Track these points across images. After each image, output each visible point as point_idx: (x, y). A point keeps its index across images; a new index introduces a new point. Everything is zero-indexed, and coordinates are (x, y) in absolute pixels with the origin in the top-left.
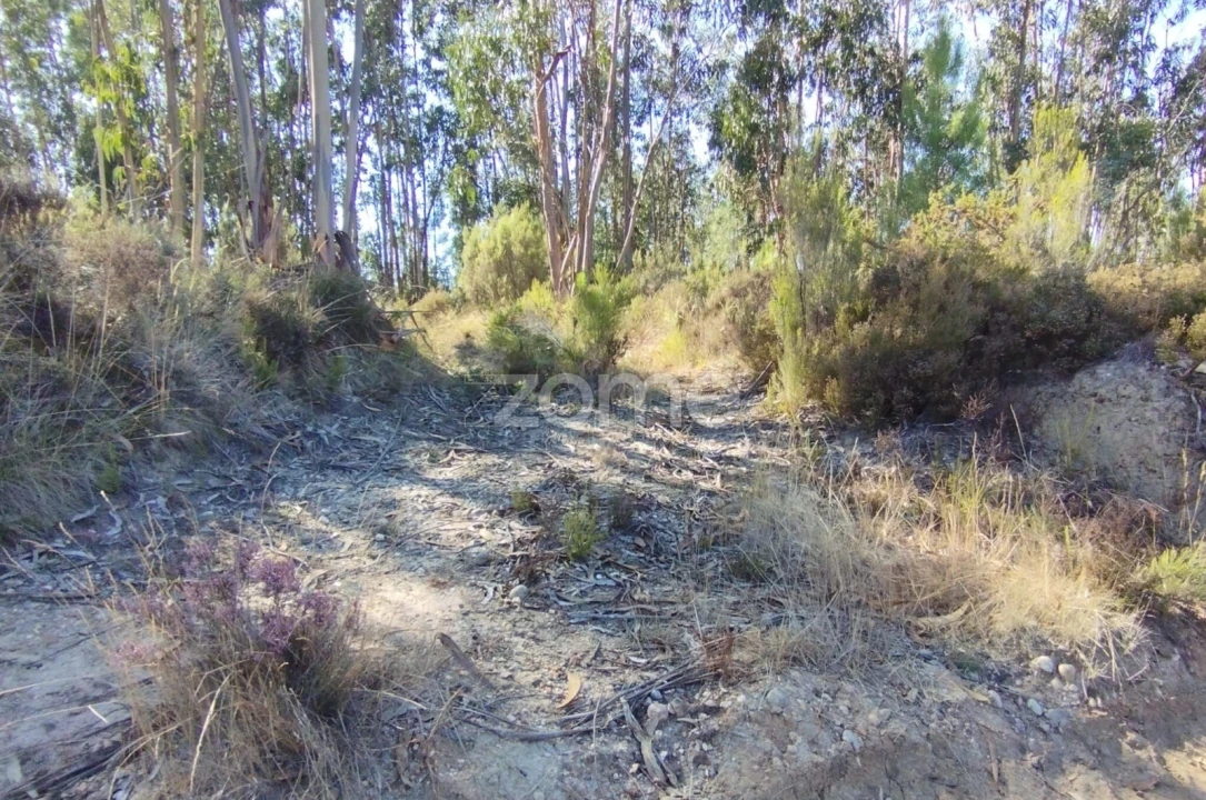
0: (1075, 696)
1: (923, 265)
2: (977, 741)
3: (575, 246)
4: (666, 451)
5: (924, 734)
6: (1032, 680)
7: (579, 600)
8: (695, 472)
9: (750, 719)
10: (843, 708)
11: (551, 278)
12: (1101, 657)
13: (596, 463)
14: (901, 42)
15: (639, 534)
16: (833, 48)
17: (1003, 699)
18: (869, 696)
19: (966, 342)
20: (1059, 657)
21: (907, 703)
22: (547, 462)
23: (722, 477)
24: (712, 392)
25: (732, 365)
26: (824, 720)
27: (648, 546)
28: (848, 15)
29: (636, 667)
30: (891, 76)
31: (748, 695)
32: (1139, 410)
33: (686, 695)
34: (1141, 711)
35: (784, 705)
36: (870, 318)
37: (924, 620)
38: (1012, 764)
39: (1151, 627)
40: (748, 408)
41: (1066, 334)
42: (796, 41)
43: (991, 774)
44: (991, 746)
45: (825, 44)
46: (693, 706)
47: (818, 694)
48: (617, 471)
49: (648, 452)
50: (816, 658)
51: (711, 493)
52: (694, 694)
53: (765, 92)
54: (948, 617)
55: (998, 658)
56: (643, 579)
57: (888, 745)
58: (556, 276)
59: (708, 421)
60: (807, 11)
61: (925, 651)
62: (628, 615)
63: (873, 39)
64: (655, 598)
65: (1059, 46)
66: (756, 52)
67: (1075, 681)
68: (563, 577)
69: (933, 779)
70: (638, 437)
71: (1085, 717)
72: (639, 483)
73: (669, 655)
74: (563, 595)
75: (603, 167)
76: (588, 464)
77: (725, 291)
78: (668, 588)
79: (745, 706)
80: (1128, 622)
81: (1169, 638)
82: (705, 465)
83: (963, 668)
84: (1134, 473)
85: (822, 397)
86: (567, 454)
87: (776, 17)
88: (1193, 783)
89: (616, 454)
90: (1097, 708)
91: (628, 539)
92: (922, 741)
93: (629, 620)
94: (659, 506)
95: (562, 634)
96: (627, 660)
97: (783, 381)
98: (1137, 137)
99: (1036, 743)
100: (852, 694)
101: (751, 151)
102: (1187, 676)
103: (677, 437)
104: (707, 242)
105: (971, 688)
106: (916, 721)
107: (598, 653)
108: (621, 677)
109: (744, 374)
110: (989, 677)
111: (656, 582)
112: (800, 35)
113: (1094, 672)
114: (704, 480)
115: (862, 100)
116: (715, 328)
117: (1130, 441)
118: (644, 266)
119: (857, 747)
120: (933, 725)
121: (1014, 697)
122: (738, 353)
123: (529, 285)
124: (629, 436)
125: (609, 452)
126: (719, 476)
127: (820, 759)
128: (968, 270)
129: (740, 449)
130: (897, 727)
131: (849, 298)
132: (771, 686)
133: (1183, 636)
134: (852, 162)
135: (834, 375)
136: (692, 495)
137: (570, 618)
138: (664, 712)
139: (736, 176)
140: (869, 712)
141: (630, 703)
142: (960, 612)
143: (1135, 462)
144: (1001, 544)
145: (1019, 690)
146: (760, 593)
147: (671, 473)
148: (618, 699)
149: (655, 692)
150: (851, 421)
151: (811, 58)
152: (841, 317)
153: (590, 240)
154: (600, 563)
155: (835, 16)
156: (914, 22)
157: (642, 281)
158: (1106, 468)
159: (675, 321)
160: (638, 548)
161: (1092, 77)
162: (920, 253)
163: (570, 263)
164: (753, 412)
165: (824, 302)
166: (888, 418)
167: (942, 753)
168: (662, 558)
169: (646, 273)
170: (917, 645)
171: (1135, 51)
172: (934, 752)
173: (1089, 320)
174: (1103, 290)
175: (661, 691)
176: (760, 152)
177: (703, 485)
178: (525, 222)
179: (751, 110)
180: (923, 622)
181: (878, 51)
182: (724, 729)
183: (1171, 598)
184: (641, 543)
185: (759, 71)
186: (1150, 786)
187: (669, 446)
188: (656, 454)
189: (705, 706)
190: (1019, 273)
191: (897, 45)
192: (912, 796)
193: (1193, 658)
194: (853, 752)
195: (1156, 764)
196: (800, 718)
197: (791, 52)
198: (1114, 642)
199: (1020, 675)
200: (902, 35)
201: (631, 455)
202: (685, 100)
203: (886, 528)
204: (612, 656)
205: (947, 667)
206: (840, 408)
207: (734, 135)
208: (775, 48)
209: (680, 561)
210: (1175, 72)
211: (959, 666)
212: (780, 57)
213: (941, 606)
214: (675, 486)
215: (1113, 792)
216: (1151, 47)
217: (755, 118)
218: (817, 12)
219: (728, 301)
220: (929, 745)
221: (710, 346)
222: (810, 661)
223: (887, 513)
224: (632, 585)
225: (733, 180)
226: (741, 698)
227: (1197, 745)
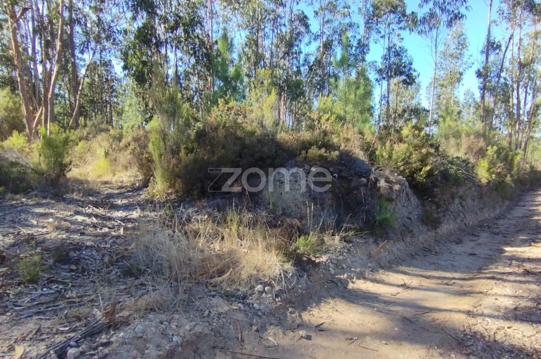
0: (271, 299)
1: (216, 129)
2: (233, 326)
3: (41, 113)
4: (94, 219)
5: (210, 329)
6: (255, 296)
7: (29, 305)
8: (110, 228)
9: (126, 344)
10: (174, 327)
11: (27, 130)
12: (280, 281)
13: (50, 229)
14: (210, 34)
15: (72, 263)
16: (180, 31)
17: (244, 306)
18: (186, 318)
19: (233, 161)
20: (265, 284)
21: (204, 317)
22: (16, 232)
23: (124, 229)
24: (123, 188)
25: (134, 175)
26: (164, 334)
27: (77, 269)
28: (186, 19)
29: (62, 332)
30: (206, 48)
31: (125, 332)
32: (294, 186)
33: (91, 340)
34: (294, 299)
35: (143, 332)
36: (194, 151)
37: (214, 280)
38: (247, 332)
39: (297, 267)
40: (141, 194)
41: (269, 157)
42: (162, 26)
43: (238, 339)
44: (239, 327)
45: (176, 30)
46: (95, 344)
47: (162, 323)
48: (63, 232)
49: (84, 220)
50: (162, 306)
51: (118, 237)
52: (96, 338)
53: (150, 47)
54: (224, 276)
55: (243, 289)
56: (73, 286)
57: (194, 338)
58: (30, 129)
59: (119, 202)
60: (167, 13)
61: (213, 293)
62: (61, 306)
63: (198, 31)
64: (79, 295)
65: (270, 46)
66: (143, 27)
67: (271, 293)
68: (19, 295)
69: (214, 348)
70: (77, 213)
71: (274, 306)
72: (76, 237)
73: (84, 322)
74: (19, 303)
75: (58, 73)
76: (45, 230)
77: (130, 139)
78: (87, 288)
79: (123, 338)
80: (288, 266)
81: (303, 270)
82: (116, 224)
83: (229, 297)
84: (294, 210)
85: (174, 187)
86: (32, 226)
87: (152, 13)
88: (309, 322)
89: (63, 223)
90: (279, 301)
91: (66, 267)
92: (209, 332)
93: (61, 309)
94: (87, 247)
95: (14, 325)
96: (57, 330)
97: (157, 180)
98: (298, 84)
99: (256, 321)
100: (178, 319)
101: (144, 73)
102: (309, 283)
103: (100, 211)
104: (124, 115)
105: (231, 304)
106: (207, 324)
107: (39, 330)
108: (52, 340)
109: (140, 179)
110: (239, 298)
111: (80, 286)
112: (164, 23)
113: (277, 288)
114: (115, 231)
115: (195, 57)
116: (125, 157)
117: (291, 197)
118: (86, 125)
119: (179, 342)
120: (214, 324)
121: (248, 305)
122: (137, 169)
123: (11, 134)
124: (72, 213)
125: (59, 222)
126: (122, 228)
127: (161, 353)
128: (233, 132)
129: (135, 214)
130: (198, 329)
131: (186, 143)
132: (137, 325)
133: (307, 268)
134: (192, 84)
135: (179, 177)
136: (107, 239)
137: (21, 315)
138: (77, 352)
139: (137, 85)
140: (186, 325)
141: (56, 352)
142: (228, 273)
143: (294, 205)
144: (246, 243)
145: (251, 301)
146: (137, 282)
147: (96, 230)
148: (49, 352)
149: (72, 343)
150: (188, 197)
151: (171, 34)
152: (183, 151)
153: (52, 111)
154: (46, 282)
155: (180, 18)
156: (215, 27)
157: (85, 133)
158: (285, 209)
159: (103, 154)
160: (72, 270)
161: (282, 60)
162: (215, 124)
163: (39, 122)
164: (143, 197)
165: (174, 144)
166: (203, 194)
167: (218, 335)
168: (86, 273)
169: (87, 129)
170: (210, 291)
171: (296, 53)
172: (215, 336)
173: (276, 152)
174: (282, 141)
175: (76, 342)
176: (148, 75)
177: (113, 233)
178: (7, 99)
179: (142, 54)
180: (213, 281)
181: (200, 36)
182: (111, 352)
183: (303, 255)
184: (74, 267)
185: (145, 36)
186: (296, 327)
187: (96, 216)
188: (88, 220)
189: (102, 343)
190: (252, 133)
191: (208, 35)
192: (204, 357)
193: (311, 275)
194: (177, 345)
195: (298, 318)
196: (152, 336)
197: (161, 30)
198: (284, 274)
199: (251, 295)
200: (210, 32)
201: (72, 223)
202: (107, 45)
203: (201, 242)
204: (47, 330)
205: (222, 298)
206: (182, 191)
207: (135, 65)
208: (153, 27)
209: (96, 273)
210: (309, 63)
211: (227, 296)
212: (155, 32)
213: (221, 272)
214: (97, 236)
215: (283, 333)
216: (301, 52)
217: (144, 58)
218: (172, 14)
219: (132, 143)
220: (213, 333)
221: (123, 166)
222: (159, 309)
223: (202, 236)
224: (66, 290)
225: (135, 86)
226: (122, 334)
227: (312, 307)
